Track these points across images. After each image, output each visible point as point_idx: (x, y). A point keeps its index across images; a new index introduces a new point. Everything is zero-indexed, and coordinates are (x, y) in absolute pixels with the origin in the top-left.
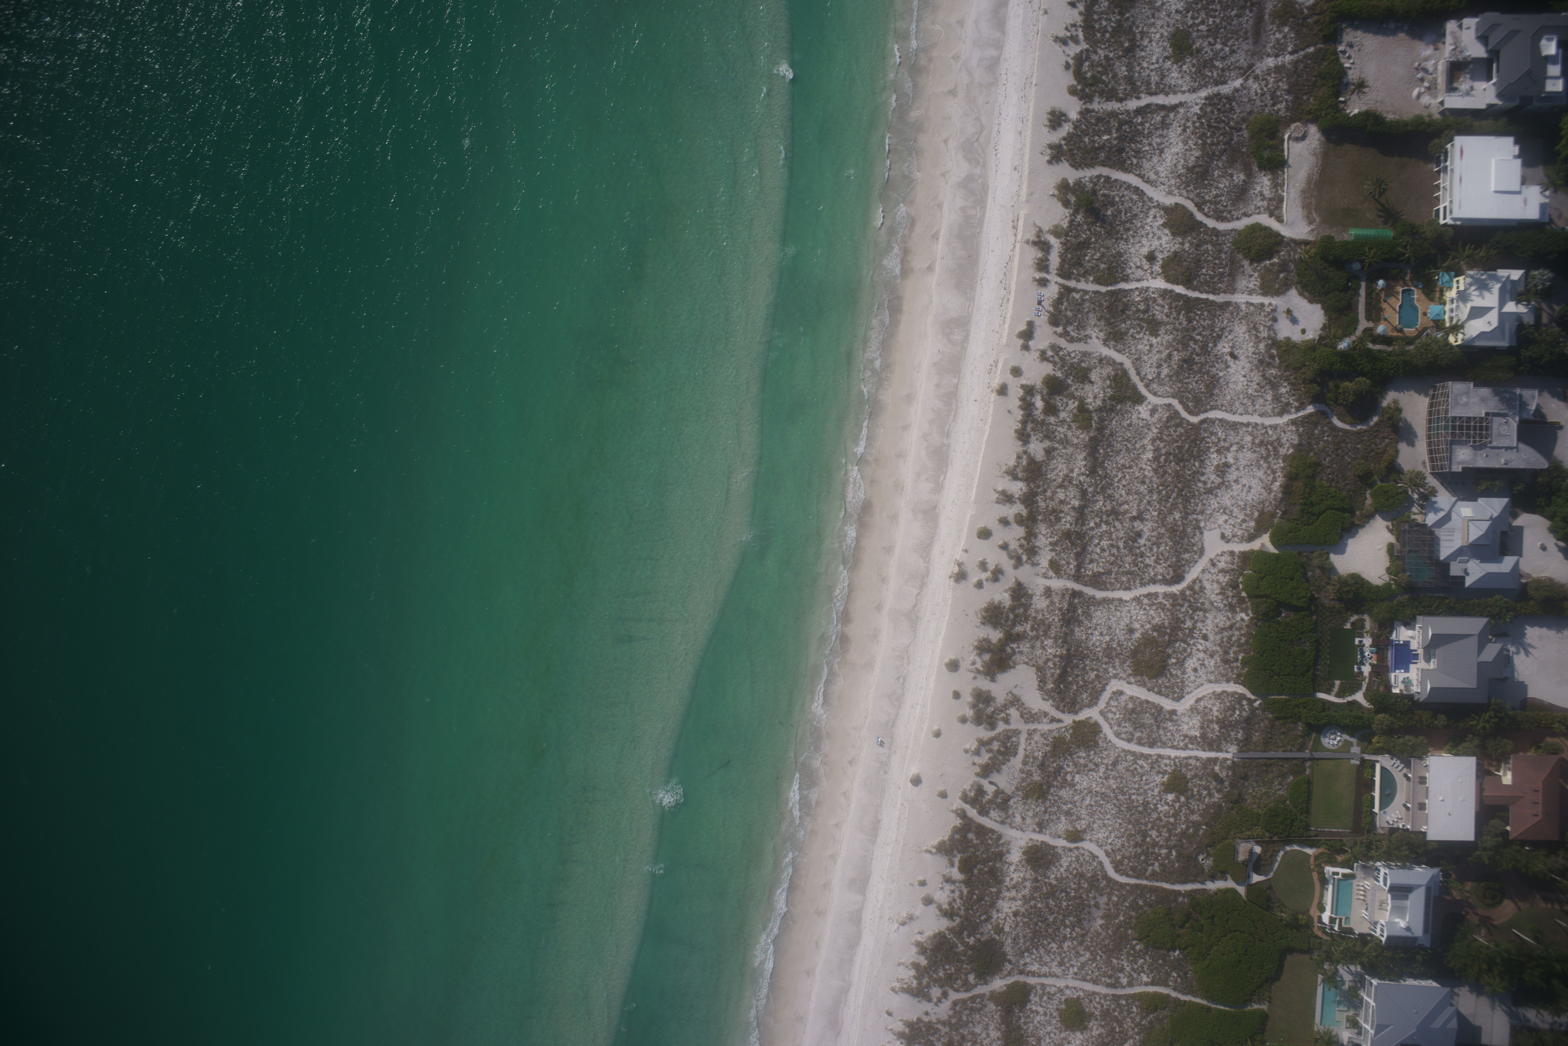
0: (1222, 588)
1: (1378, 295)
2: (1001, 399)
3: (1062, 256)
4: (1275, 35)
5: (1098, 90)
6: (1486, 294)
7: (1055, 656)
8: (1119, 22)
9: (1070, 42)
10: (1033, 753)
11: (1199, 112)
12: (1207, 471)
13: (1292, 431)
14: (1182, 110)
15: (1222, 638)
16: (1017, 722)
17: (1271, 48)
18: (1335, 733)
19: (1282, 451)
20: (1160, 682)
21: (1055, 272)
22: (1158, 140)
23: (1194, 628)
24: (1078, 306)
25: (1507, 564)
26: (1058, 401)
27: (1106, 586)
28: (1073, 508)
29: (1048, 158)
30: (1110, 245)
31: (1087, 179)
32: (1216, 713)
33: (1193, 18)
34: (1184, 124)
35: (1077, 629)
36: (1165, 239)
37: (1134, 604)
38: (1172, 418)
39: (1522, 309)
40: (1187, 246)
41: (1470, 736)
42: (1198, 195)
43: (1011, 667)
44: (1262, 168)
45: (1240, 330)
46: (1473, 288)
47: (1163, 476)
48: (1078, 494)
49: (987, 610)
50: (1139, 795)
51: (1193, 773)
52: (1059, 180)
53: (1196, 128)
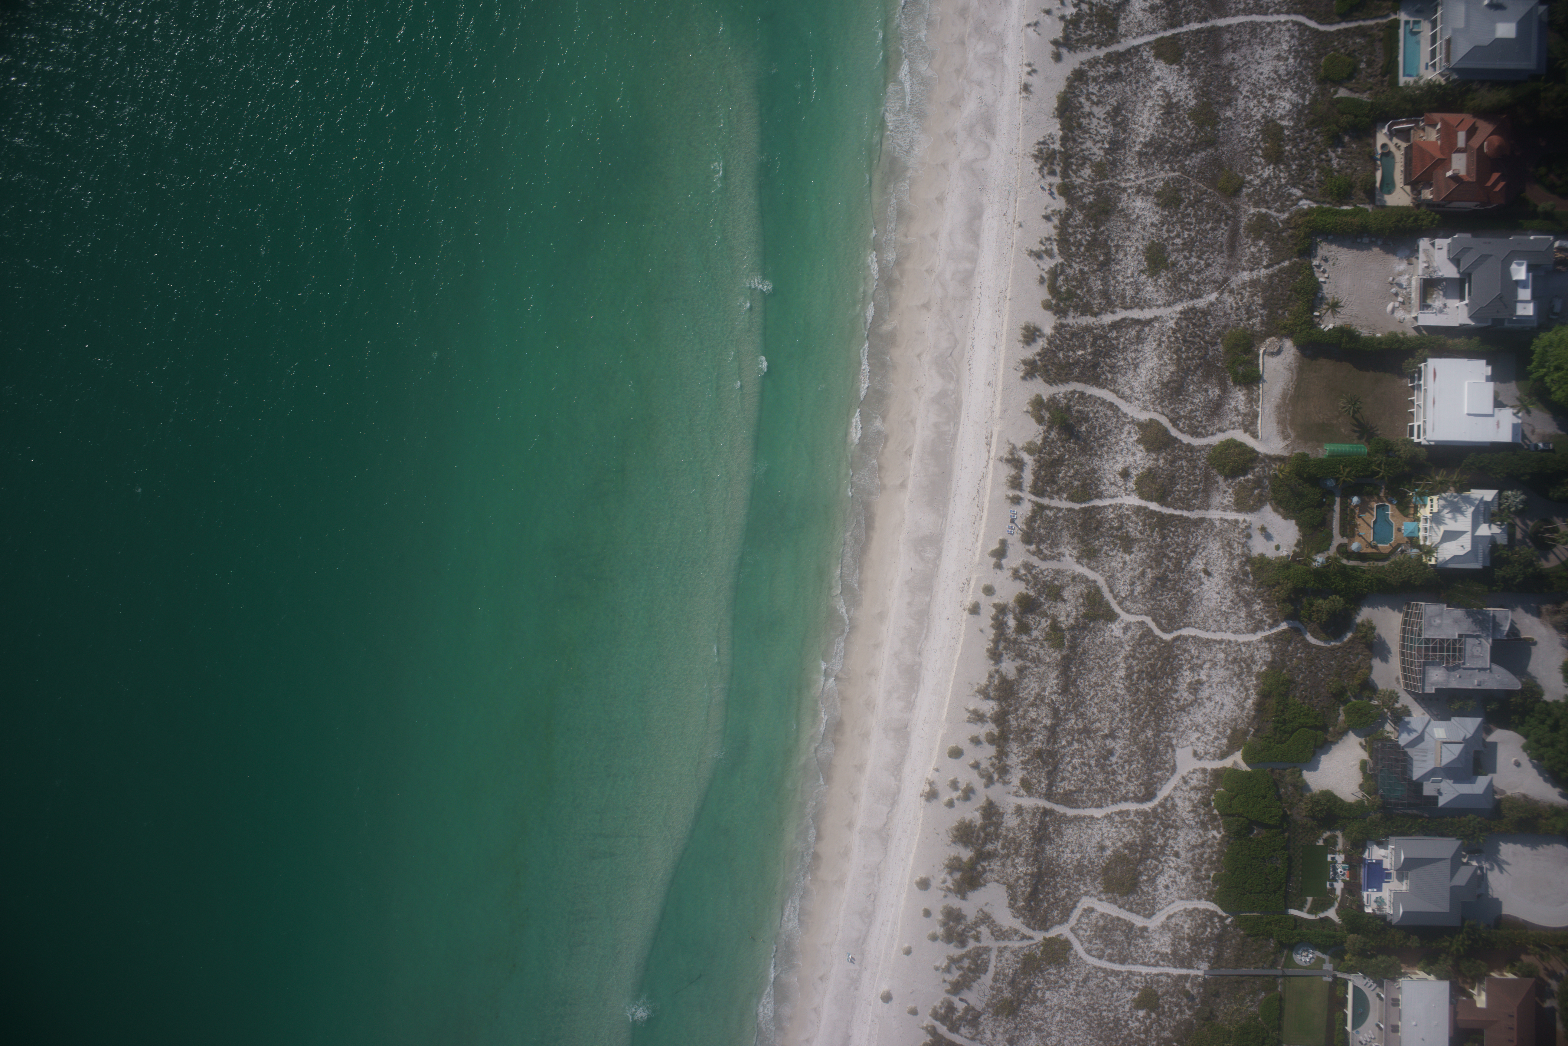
0: (1194, 806)
1: (1353, 511)
2: (974, 618)
3: (1036, 474)
4: (1250, 248)
5: (1072, 304)
6: (1459, 517)
7: (1026, 874)
8: (1093, 236)
9: (1044, 256)
10: (1004, 970)
11: (1174, 326)
12: (1179, 688)
13: (1265, 649)
14: (1157, 325)
15: (1194, 855)
16: (987, 940)
17: (1246, 262)
18: (1307, 951)
19: (1256, 669)
20: (1131, 899)
21: (1029, 489)
22: (1133, 355)
23: (1166, 845)
24: (1051, 524)
25: (1480, 785)
26: (1031, 619)
27: (1077, 804)
28: (1045, 727)
29: (1022, 374)
30: (1084, 461)
31: (1061, 395)
32: (1187, 931)
33: (1168, 231)
34: (1159, 339)
35: (1048, 847)
36: (1139, 455)
37: (1106, 821)
38: (1145, 635)
39: (1496, 530)
40: (1161, 462)
41: (1444, 955)
42: (1173, 410)
43: (981, 885)
44: (1236, 383)
45: (1214, 547)
46: (1446, 511)
47: (1135, 694)
48: (1050, 713)
49: (958, 829)
50: (1110, 1011)
51: (1164, 989)
52: (1033, 396)
53: (1171, 342)
